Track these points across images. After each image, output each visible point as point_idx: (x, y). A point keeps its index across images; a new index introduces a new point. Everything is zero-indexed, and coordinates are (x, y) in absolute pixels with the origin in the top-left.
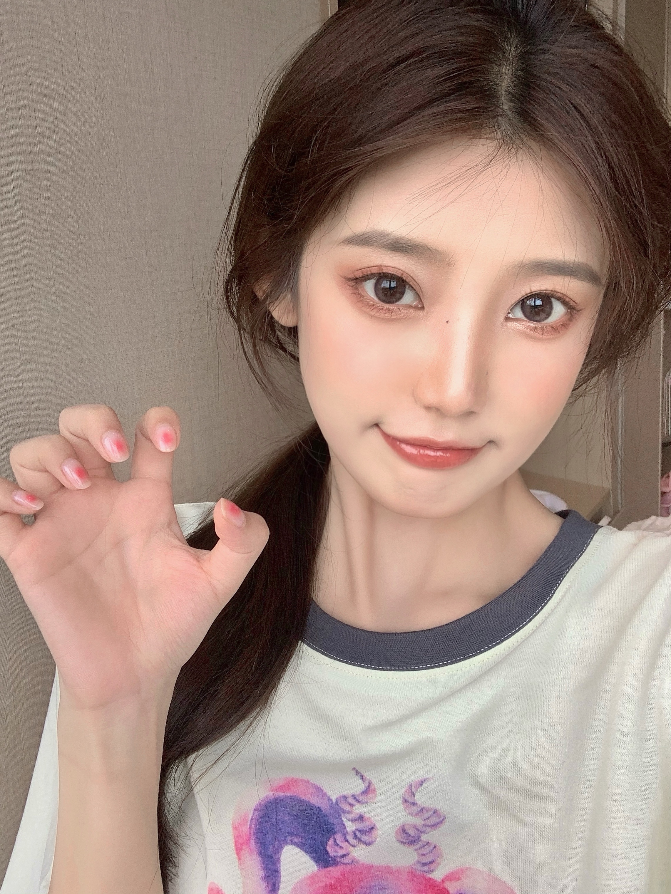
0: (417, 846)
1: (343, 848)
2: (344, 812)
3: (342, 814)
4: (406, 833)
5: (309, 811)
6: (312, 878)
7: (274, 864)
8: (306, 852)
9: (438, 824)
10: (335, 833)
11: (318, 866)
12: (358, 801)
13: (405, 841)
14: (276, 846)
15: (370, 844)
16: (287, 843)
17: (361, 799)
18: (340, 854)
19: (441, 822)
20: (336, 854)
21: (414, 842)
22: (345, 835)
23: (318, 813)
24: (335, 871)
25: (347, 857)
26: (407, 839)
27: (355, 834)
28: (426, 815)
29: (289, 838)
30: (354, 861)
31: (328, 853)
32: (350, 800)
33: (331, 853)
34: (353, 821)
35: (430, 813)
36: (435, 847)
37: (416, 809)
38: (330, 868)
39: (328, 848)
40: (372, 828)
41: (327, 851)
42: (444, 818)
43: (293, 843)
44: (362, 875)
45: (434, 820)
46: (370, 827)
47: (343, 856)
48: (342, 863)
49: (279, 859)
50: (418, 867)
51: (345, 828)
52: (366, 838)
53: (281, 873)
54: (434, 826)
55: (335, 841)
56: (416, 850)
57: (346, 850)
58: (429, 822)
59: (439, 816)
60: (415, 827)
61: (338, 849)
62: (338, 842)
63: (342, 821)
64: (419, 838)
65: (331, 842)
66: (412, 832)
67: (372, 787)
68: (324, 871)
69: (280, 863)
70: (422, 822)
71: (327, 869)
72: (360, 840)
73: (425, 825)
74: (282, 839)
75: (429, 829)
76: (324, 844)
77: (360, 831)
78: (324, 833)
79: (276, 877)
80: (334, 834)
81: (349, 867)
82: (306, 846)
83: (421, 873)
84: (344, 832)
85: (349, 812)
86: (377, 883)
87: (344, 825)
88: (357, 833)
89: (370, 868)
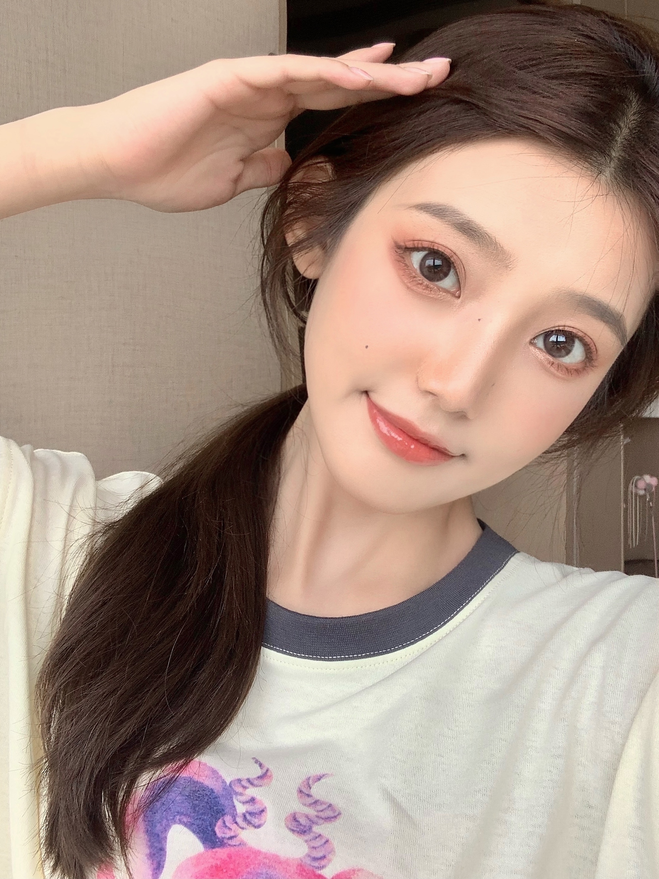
0: (307, 837)
1: (231, 829)
2: (237, 794)
3: (234, 796)
4: (297, 821)
5: (202, 793)
6: (198, 859)
7: (160, 842)
8: (194, 832)
9: (333, 818)
10: (225, 814)
11: (205, 847)
12: (252, 784)
13: (295, 829)
14: (164, 825)
15: (259, 826)
16: (175, 822)
17: (256, 782)
18: (228, 836)
19: (335, 817)
20: (223, 835)
21: (305, 832)
22: (234, 817)
23: (210, 794)
24: (222, 853)
25: (235, 839)
26: (297, 828)
27: (244, 816)
28: (320, 808)
29: (178, 817)
30: (242, 844)
31: (216, 835)
32: (245, 783)
33: (219, 834)
34: (244, 803)
35: (324, 806)
36: (327, 841)
37: (310, 800)
38: (217, 849)
39: (217, 829)
40: (263, 811)
41: (215, 832)
42: (339, 814)
43: (181, 822)
44: (249, 860)
45: (329, 813)
46: (260, 810)
47: (231, 838)
48: (229, 845)
49: (166, 838)
50: (308, 861)
51: (235, 810)
52: (256, 821)
53: (166, 852)
54: (328, 819)
55: (224, 823)
56: (306, 841)
57: (234, 831)
58: (322, 814)
59: (334, 810)
60: (307, 817)
61: (227, 831)
62: (227, 824)
63: (233, 802)
64: (310, 828)
65: (220, 823)
66: (303, 821)
67: (269, 774)
68: (210, 852)
69: (166, 842)
70: (316, 813)
71: (214, 850)
72: (249, 823)
73: (317, 817)
74: (171, 818)
75: (321, 821)
76: (212, 825)
77: (250, 814)
78: (214, 814)
79: (161, 855)
80: (223, 815)
81: (237, 849)
82: (194, 826)
83: (311, 868)
84: (233, 813)
85: (241, 794)
86: (264, 871)
87: (234, 807)
88: (248, 817)
89: (257, 853)
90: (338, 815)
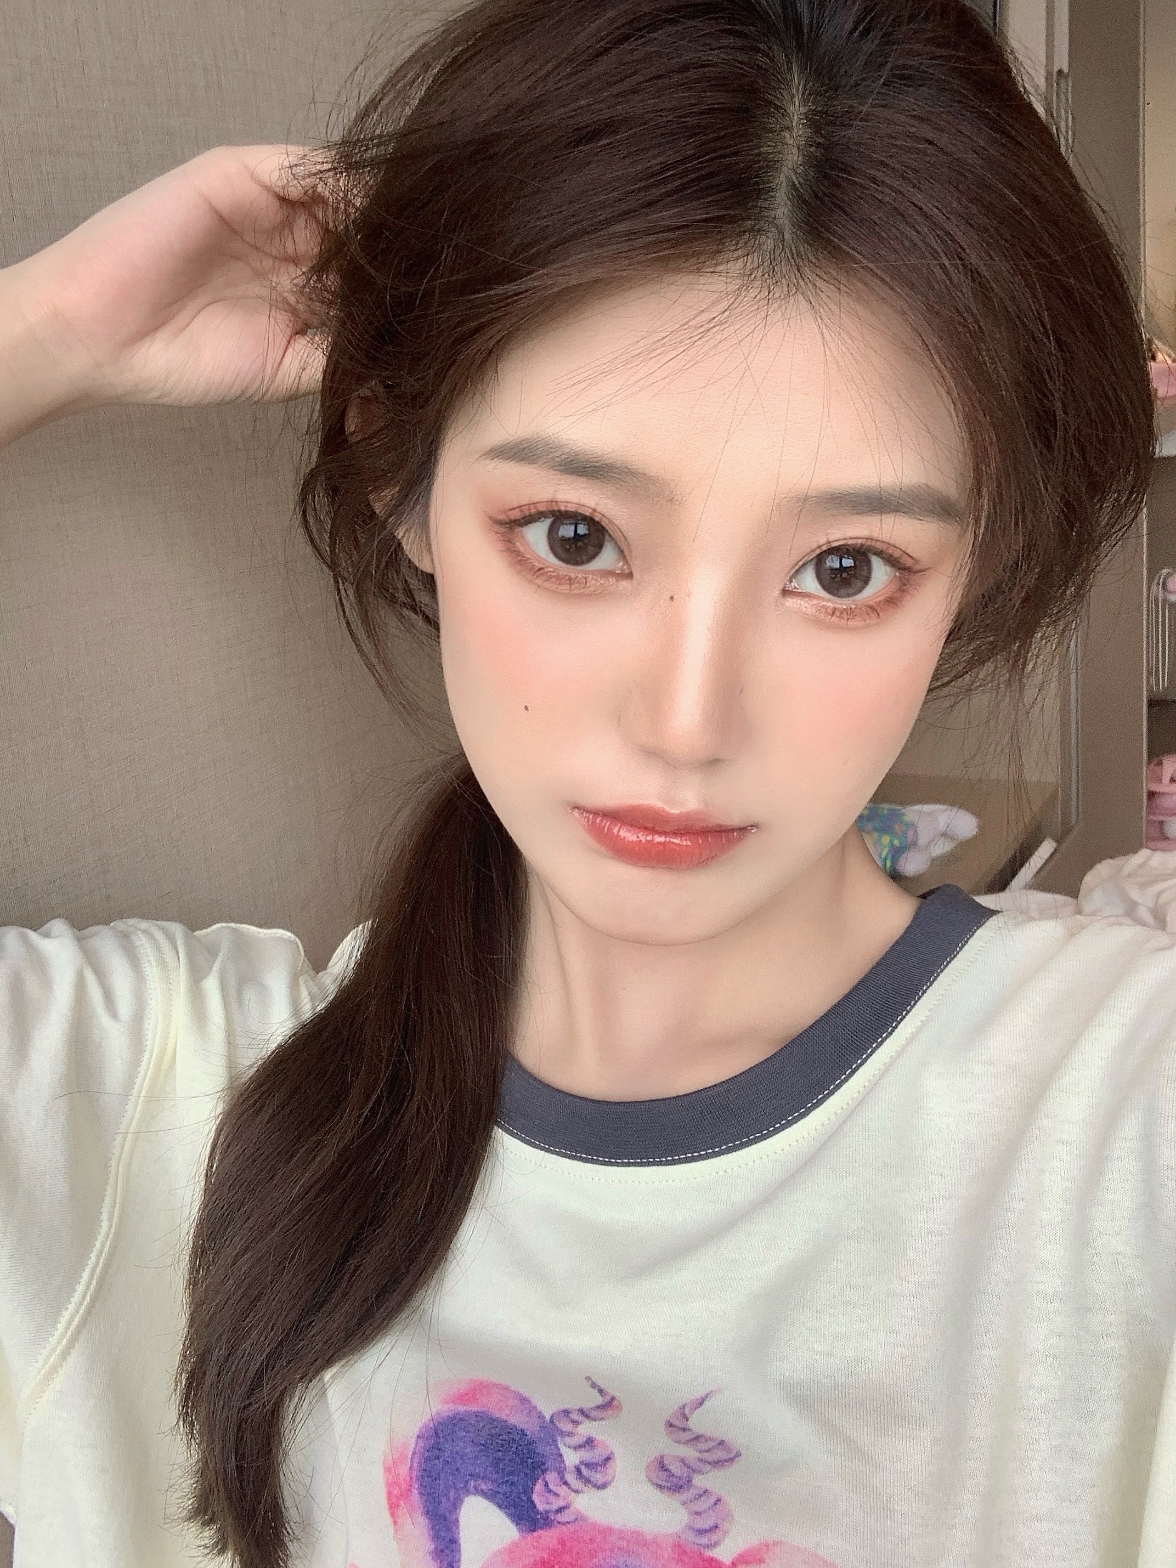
0: (687, 1495)
1: (559, 1495)
2: (562, 1433)
3: (559, 1439)
4: (666, 1470)
5: (505, 1437)
6: (511, 1551)
7: (449, 1529)
8: (500, 1506)
9: (726, 1461)
10: (547, 1469)
11: (521, 1531)
12: (587, 1416)
13: (664, 1483)
14: (451, 1498)
15: (603, 1486)
16: (468, 1493)
17: (594, 1414)
18: (555, 1507)
19: (732, 1460)
20: (547, 1507)
21: (681, 1487)
22: (561, 1472)
23: (520, 1439)
24: (548, 1537)
25: (566, 1511)
26: (668, 1482)
27: (578, 1470)
28: (703, 1446)
29: (472, 1483)
30: (579, 1518)
31: (535, 1507)
32: (575, 1416)
33: (541, 1506)
34: (577, 1448)
35: (711, 1444)
36: (719, 1500)
37: (687, 1436)
38: (541, 1532)
39: (535, 1497)
40: (608, 1459)
41: (532, 1502)
42: (738, 1455)
43: (478, 1491)
44: (595, 1545)
45: (719, 1454)
46: (604, 1457)
47: (560, 1510)
48: (559, 1523)
49: (457, 1521)
50: (690, 1536)
51: (563, 1462)
52: (598, 1477)
53: (460, 1545)
54: (718, 1464)
55: (546, 1485)
56: (684, 1503)
57: (564, 1499)
58: (706, 1456)
59: (729, 1450)
60: (683, 1461)
61: (551, 1498)
62: (551, 1486)
63: (559, 1449)
64: (689, 1481)
65: (539, 1486)
66: (676, 1469)
67: (615, 1403)
68: (529, 1537)
69: (458, 1528)
70: (697, 1455)
71: (535, 1534)
72: (587, 1481)
73: (700, 1460)
74: (462, 1485)
75: (708, 1467)
76: (528, 1492)
77: (587, 1465)
78: (529, 1472)
79: (452, 1551)
80: (544, 1472)
81: (571, 1528)
82: (501, 1496)
83: (696, 1548)
84: (560, 1468)
85: (570, 1434)
86: (621, 1560)
87: (561, 1456)
88: (584, 1470)
89: (607, 1531)
90: (736, 1456)
